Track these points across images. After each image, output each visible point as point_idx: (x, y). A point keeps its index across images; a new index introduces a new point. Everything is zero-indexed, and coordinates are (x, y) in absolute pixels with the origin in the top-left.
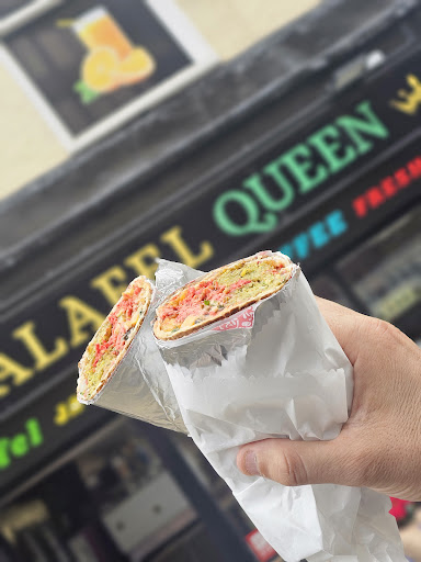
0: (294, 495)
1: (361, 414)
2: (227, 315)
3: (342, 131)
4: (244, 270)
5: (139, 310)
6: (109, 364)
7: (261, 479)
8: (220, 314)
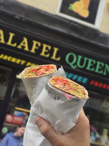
0: (39, 136)
1: (68, 135)
2: (67, 93)
3: (105, 66)
4: (77, 87)
5: (50, 72)
6: (33, 76)
7: (36, 126)
8: (66, 91)
